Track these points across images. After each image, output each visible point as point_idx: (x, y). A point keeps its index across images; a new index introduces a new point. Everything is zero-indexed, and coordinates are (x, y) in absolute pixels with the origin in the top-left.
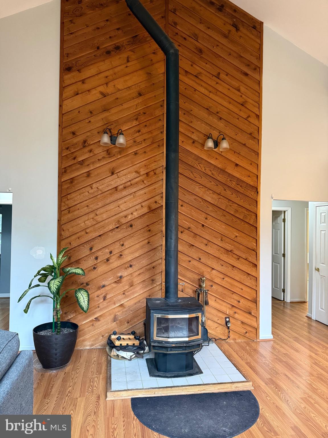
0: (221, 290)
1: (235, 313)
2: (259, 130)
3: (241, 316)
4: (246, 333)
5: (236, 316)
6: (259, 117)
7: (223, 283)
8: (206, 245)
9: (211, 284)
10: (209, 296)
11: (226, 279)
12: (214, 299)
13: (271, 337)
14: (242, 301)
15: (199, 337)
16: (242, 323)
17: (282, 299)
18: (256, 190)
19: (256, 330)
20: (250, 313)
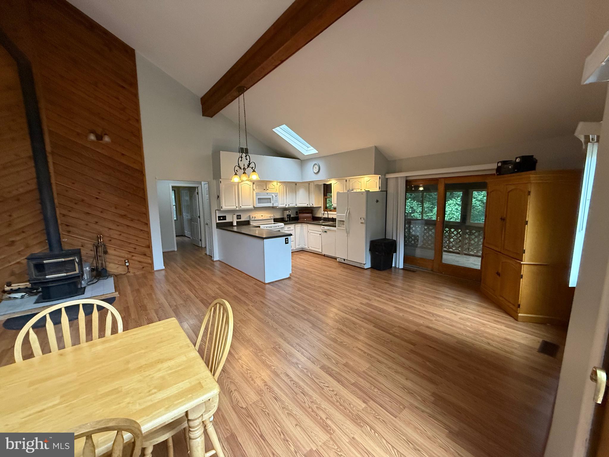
0: (119, 242)
1: (133, 256)
2: (139, 130)
3: (138, 258)
4: (143, 268)
5: (134, 258)
6: (138, 121)
7: (121, 238)
8: (102, 212)
9: (109, 239)
10: (107, 247)
11: (123, 234)
12: (114, 249)
13: (164, 268)
14: (137, 247)
15: (77, 271)
16: (139, 262)
17: (201, 246)
18: (141, 173)
19: (152, 264)
20: (145, 255)
